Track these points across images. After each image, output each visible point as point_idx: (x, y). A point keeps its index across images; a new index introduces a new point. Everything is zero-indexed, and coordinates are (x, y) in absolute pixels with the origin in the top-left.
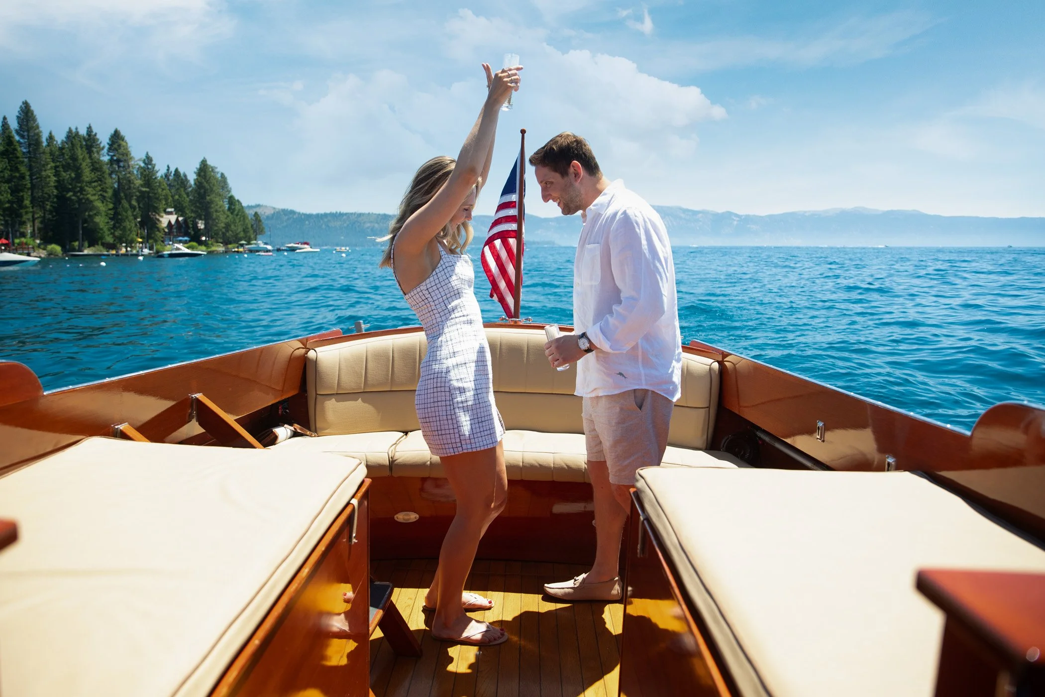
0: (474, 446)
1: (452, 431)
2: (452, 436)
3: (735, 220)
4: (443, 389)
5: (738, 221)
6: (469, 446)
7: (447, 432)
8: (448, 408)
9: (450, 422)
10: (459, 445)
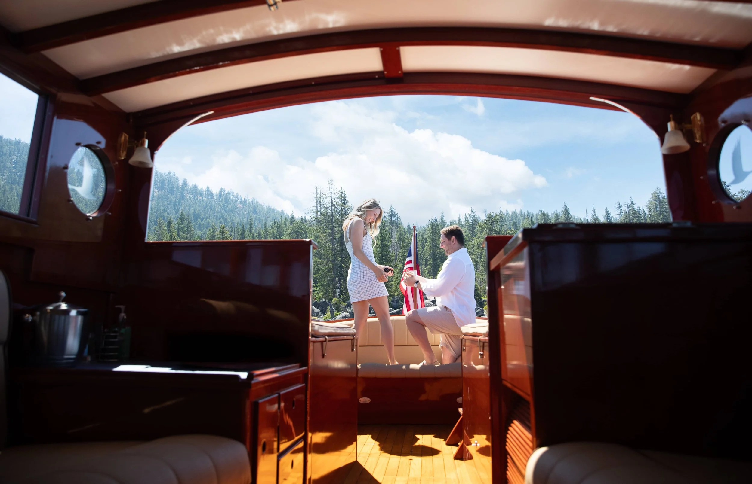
0: (380, 295)
1: (372, 290)
2: (372, 292)
4: (367, 276)
6: (378, 295)
7: (370, 290)
8: (370, 282)
9: (371, 287)
10: (375, 294)
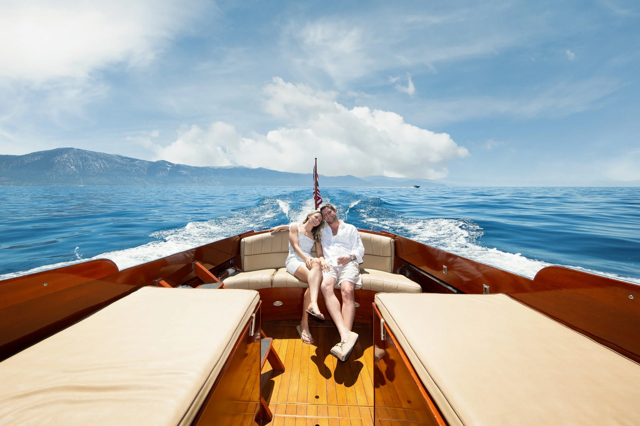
3: (169, 167)
5: (171, 167)
